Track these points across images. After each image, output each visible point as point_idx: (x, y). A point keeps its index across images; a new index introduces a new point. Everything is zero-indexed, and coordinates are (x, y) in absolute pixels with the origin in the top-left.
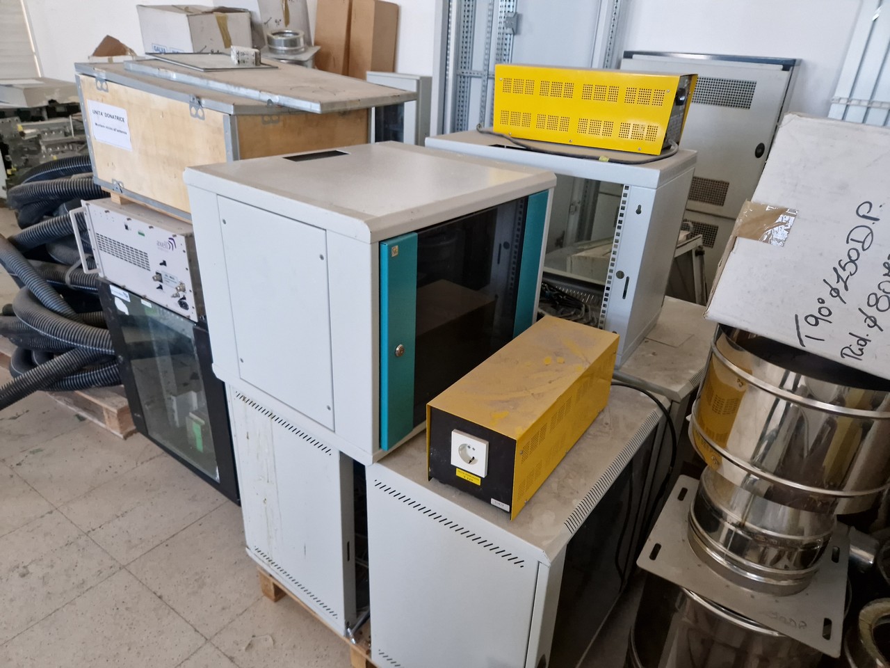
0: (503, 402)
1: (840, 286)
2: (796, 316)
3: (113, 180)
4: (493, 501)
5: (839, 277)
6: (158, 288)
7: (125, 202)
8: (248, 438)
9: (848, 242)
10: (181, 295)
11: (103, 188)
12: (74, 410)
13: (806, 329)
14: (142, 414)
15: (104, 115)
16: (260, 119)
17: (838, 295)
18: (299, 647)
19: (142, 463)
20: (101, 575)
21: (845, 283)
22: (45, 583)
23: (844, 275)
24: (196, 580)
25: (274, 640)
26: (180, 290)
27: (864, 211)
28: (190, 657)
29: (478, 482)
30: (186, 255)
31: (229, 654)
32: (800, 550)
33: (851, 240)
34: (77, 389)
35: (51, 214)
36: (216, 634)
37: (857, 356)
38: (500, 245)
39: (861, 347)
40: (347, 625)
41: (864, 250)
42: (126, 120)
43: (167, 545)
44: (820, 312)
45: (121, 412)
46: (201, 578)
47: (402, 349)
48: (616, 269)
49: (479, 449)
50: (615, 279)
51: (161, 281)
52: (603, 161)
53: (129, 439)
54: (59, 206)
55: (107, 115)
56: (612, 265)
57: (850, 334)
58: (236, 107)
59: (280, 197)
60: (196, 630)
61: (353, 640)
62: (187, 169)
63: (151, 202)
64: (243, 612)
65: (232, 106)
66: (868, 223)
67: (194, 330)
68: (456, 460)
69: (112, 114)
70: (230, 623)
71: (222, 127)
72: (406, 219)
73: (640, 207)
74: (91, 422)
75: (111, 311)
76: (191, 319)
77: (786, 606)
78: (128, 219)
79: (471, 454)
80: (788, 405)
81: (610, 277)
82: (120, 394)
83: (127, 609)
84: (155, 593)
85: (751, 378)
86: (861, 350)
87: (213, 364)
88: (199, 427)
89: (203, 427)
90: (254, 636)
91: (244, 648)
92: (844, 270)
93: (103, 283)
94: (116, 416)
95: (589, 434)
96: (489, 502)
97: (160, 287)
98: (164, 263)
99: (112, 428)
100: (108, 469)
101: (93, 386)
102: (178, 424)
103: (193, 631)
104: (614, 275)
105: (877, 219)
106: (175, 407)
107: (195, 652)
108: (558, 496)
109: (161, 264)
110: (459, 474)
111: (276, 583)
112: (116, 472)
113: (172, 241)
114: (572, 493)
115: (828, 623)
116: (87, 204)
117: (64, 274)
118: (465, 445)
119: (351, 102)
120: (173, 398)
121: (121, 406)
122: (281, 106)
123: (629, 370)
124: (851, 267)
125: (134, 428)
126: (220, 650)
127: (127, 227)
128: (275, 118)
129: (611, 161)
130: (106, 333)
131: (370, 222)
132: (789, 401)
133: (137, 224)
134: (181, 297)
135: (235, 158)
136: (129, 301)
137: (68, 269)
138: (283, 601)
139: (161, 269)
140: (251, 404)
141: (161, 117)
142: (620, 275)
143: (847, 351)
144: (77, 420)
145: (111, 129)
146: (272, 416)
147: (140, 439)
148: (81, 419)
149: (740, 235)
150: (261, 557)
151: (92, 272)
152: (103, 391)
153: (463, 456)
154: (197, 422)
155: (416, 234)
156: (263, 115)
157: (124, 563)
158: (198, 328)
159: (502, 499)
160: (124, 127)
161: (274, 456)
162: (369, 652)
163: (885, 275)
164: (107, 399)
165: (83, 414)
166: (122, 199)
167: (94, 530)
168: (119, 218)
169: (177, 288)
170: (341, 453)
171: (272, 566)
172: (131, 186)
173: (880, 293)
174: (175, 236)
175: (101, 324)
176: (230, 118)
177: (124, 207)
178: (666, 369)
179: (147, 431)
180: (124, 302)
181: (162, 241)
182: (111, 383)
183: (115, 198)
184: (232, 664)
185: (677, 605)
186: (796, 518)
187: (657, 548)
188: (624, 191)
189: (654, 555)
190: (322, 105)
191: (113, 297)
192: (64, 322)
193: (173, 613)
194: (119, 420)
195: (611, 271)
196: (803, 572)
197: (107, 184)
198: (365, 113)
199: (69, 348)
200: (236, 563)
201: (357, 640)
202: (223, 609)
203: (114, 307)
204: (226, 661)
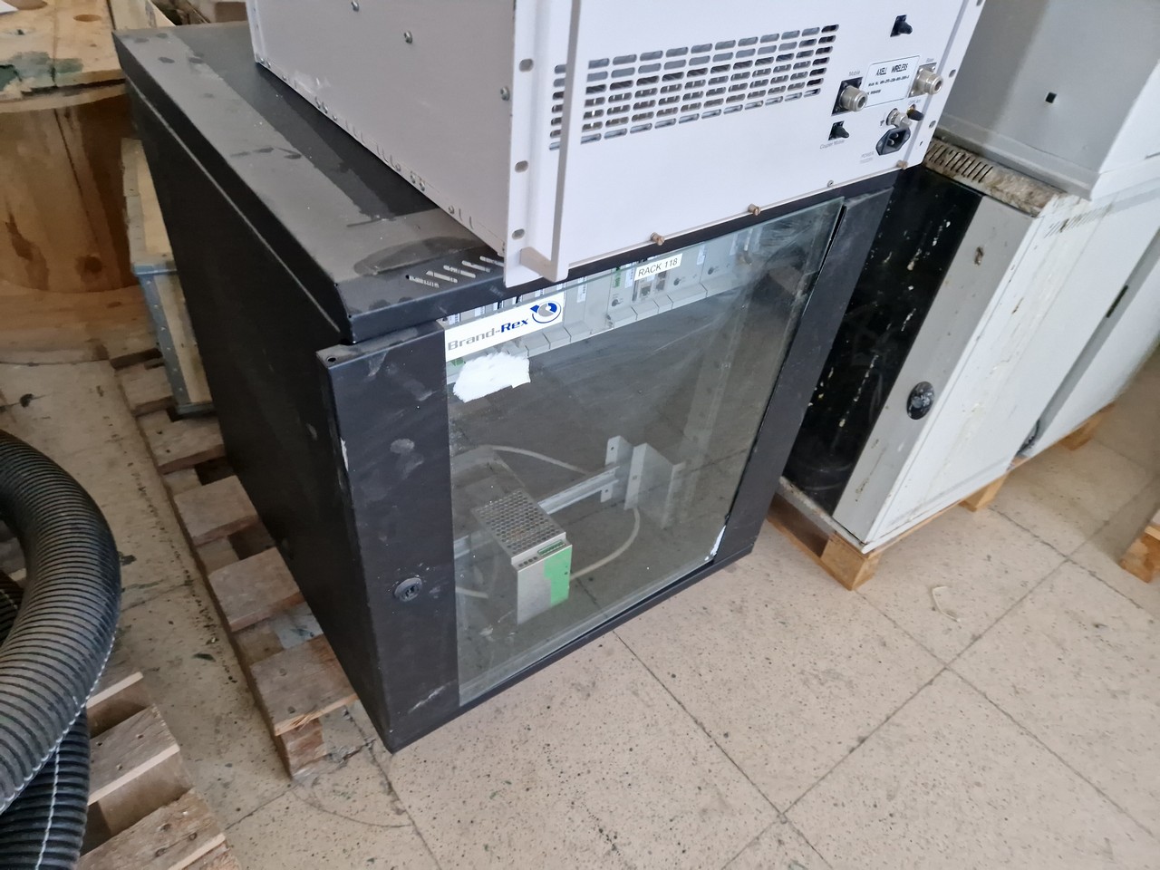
25: (939, 587)
28: (980, 692)
31: (968, 640)
36: (934, 656)
43: (725, 735)
60: (931, 683)
64: (889, 619)
70: (911, 638)
90: (935, 609)
91: (955, 621)
97: (835, 133)
103: (932, 687)
107: (970, 684)
126: (962, 652)
139: (875, 58)
179: (459, 699)
184: (983, 638)
202: (884, 645)
204: (981, 645)
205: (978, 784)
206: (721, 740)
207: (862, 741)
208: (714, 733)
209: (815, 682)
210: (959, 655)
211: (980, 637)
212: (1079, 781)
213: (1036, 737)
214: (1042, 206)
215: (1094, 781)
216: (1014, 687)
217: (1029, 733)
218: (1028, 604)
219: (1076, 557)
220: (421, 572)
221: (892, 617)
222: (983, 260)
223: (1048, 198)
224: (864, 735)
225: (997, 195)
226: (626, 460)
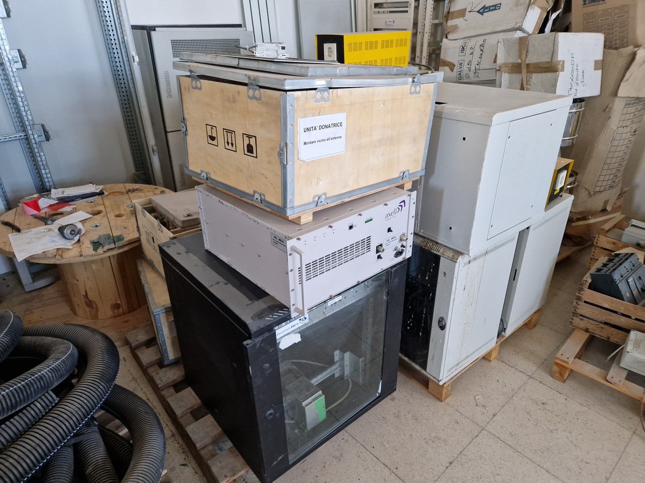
3: (315, 197)
8: (464, 289)
15: (318, 128)
18: (481, 384)
25: (478, 395)
26: (402, 241)
28: (497, 437)
31: (491, 416)
36: (478, 425)
42: (344, 122)
55: (321, 127)
60: (477, 436)
69: (327, 124)
70: (468, 418)
71: (432, 93)
78: (359, 215)
84: (447, 468)
90: (477, 405)
91: (486, 409)
97: (379, 257)
98: (389, 230)
107: (493, 434)
113: (402, 204)
126: (489, 421)
134: (399, 247)
136: (307, 322)
140: (474, 260)
145: (324, 140)
161: (481, 280)
171: (458, 366)
172: (335, 190)
180: (297, 330)
191: (278, 341)
193: (464, 453)
204: (498, 418)
205: (498, 475)
206: (395, 470)
207: (451, 463)
208: (392, 468)
209: (430, 442)
210: (488, 423)
211: (496, 414)
212: (539, 468)
213: (521, 453)
214: (457, 259)
215: (545, 467)
216: (511, 433)
217: (518, 452)
218: (515, 398)
219: (534, 376)
220: (273, 408)
221: (460, 411)
222: (446, 276)
223: (458, 257)
224: (451, 461)
225: (444, 256)
226: (342, 359)
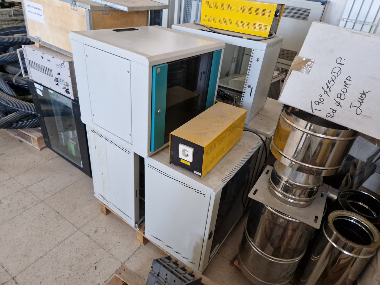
0: (200, 133)
1: (328, 90)
2: (312, 101)
3: (36, 37)
4: (195, 172)
5: (328, 86)
6: (56, 85)
7: (41, 47)
8: (95, 148)
9: (332, 73)
10: (67, 88)
11: (32, 40)
12: (18, 137)
13: (315, 106)
14: (49, 139)
15: (32, 7)
16: (101, 12)
17: (327, 94)
18: (116, 232)
19: (49, 160)
20: (33, 204)
21: (330, 89)
22: (9, 207)
23: (329, 86)
24: (73, 207)
25: (106, 230)
26: (66, 86)
27: (338, 61)
28: (71, 235)
29: (189, 164)
30: (69, 70)
31: (88, 234)
32: (309, 190)
33: (333, 72)
34: (20, 129)
35: (5, 52)
36: (82, 227)
37: (332, 117)
38: (202, 72)
39: (334, 113)
40: (136, 223)
41: (337, 76)
42: (42, 10)
43: (60, 193)
44: (320, 100)
45: (39, 139)
46: (75, 206)
47: (160, 112)
48: (248, 84)
49: (190, 151)
50: (247, 88)
51: (58, 82)
52: (244, 39)
53: (42, 150)
54: (9, 48)
55: (33, 7)
56: (246, 82)
57: (330, 108)
58: (91, 7)
59: (111, 46)
60: (74, 225)
61: (138, 228)
62: (70, 32)
63: (53, 47)
64: (93, 219)
65: (90, 6)
66: (340, 66)
67: (72, 103)
68: (181, 156)
69: (36, 7)
70: (87, 223)
71: (85, 15)
72: (163, 58)
73: (258, 58)
74: (26, 143)
75: (35, 95)
76: (71, 98)
77: (302, 211)
78: (43, 54)
79: (187, 153)
80: (307, 135)
81: (245, 87)
82: (38, 131)
83: (44, 217)
84: (56, 211)
85: (294, 125)
86: (333, 114)
87: (81, 117)
88: (73, 145)
89: (75, 145)
90: (97, 228)
91: (93, 232)
92: (330, 84)
93: (31, 82)
94: (37, 140)
95: (233, 149)
96: (193, 172)
97: (57, 84)
98: (59, 74)
99: (35, 146)
100: (34, 162)
101: (26, 127)
102: (64, 145)
103: (73, 226)
104: (246, 86)
105: (343, 65)
106: (63, 137)
107: (73, 233)
108: (220, 171)
109: (58, 74)
110: (182, 161)
111: (107, 207)
112: (37, 164)
113: (62, 64)
114: (225, 170)
115: (316, 217)
116: (25, 47)
117: (12, 78)
118: (185, 150)
119: (140, 7)
120: (62, 133)
121: (39, 136)
122: (110, 7)
123: (251, 126)
124: (332, 83)
125: (45, 145)
126: (84, 233)
127: (42, 58)
128: (108, 12)
129: (248, 39)
130: (33, 105)
131: (149, 58)
132: (308, 133)
133: (47, 56)
134: (67, 89)
135: (91, 29)
136: (43, 90)
137: (14, 76)
138: (109, 215)
139: (58, 76)
140: (97, 134)
141: (58, 9)
142: (249, 86)
143: (329, 115)
144: (19, 142)
145: (35, 14)
146: (106, 139)
147: (48, 151)
148: (21, 142)
149: (293, 70)
150: (101, 197)
151: (27, 76)
152: (30, 130)
153: (184, 154)
154: (72, 143)
155: (167, 64)
156: (103, 11)
157: (42, 199)
158: (74, 102)
159: (198, 170)
160: (41, 13)
161: (107, 156)
162: (144, 233)
163: (344, 86)
164: (32, 133)
165: (22, 139)
166: (40, 45)
167: (29, 186)
168: (39, 53)
169: (65, 85)
170: (135, 153)
171: (105, 201)
172: (44, 39)
173: (342, 93)
174: (64, 62)
175: (30, 101)
176: (89, 12)
177: (41, 49)
178: (265, 126)
179: (51, 146)
180: (41, 90)
181: (58, 64)
182: (34, 126)
183: (37, 44)
184: (89, 238)
185: (263, 212)
186: (308, 178)
187: (256, 190)
188: (252, 52)
189: (254, 193)
190: (128, 8)
191: (35, 88)
192: (13, 99)
193: (63, 219)
194: (38, 142)
195: (246, 85)
196: (309, 199)
197: (33, 38)
198: (146, 13)
199: (15, 111)
200: (89, 200)
201: (140, 228)
202: (85, 217)
203: (36, 92)
204: (86, 238)
224: (59, 213)
